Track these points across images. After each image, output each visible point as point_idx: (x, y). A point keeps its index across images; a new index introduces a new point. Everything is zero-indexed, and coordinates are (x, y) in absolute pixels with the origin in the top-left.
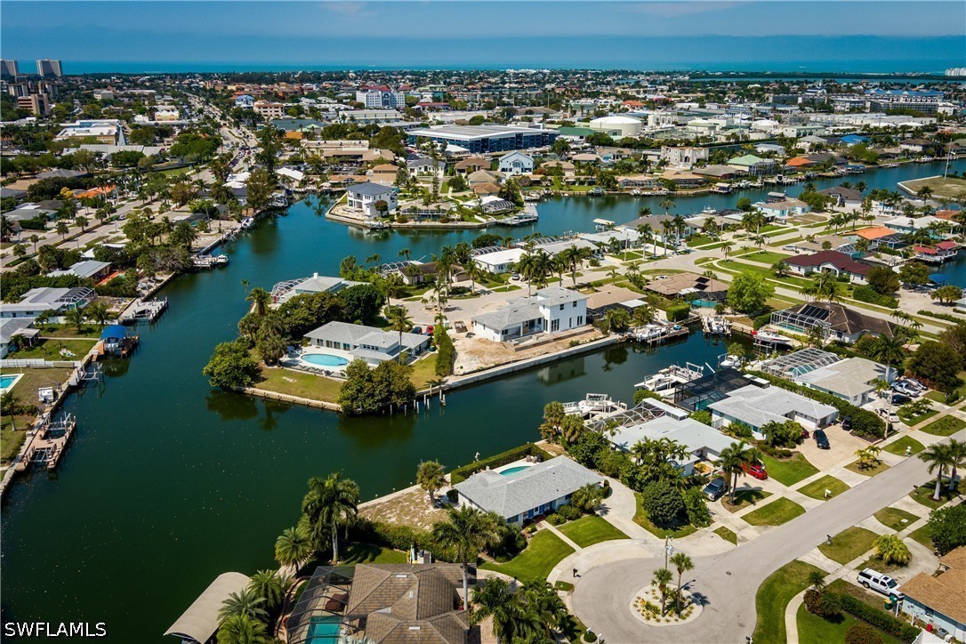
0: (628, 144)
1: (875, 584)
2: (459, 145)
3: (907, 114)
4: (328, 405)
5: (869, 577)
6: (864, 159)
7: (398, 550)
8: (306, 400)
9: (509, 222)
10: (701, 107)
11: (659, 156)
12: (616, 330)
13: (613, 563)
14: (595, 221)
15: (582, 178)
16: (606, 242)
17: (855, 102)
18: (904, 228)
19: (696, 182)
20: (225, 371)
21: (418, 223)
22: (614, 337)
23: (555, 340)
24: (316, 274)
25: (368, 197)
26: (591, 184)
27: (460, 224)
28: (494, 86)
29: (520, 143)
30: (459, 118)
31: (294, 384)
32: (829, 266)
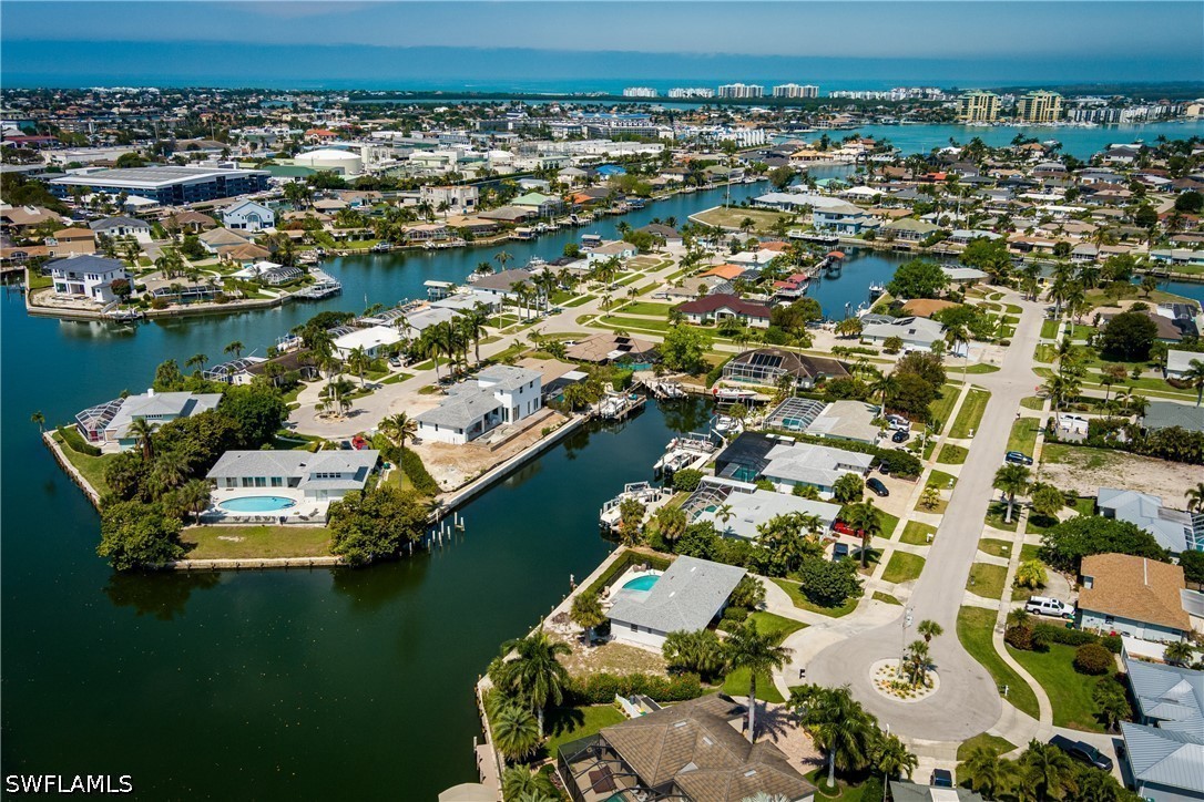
0: (364, 185)
1: (1047, 608)
2: (141, 195)
3: (634, 140)
4: (317, 560)
5: (1039, 603)
6: (634, 192)
7: (597, 705)
8: (276, 560)
9: (311, 295)
10: (405, 136)
11: (418, 199)
12: (577, 409)
13: (821, 653)
14: (427, 283)
15: (356, 231)
16: (471, 308)
17: (572, 128)
18: (747, 264)
19: (489, 228)
20: (146, 544)
21: (184, 307)
22: (578, 418)
23: (524, 431)
24: (151, 391)
25: (92, 277)
26: (367, 238)
27: (245, 302)
28: (97, 112)
29: (221, 189)
30: (99, 157)
31: (245, 542)
32: (725, 311)
